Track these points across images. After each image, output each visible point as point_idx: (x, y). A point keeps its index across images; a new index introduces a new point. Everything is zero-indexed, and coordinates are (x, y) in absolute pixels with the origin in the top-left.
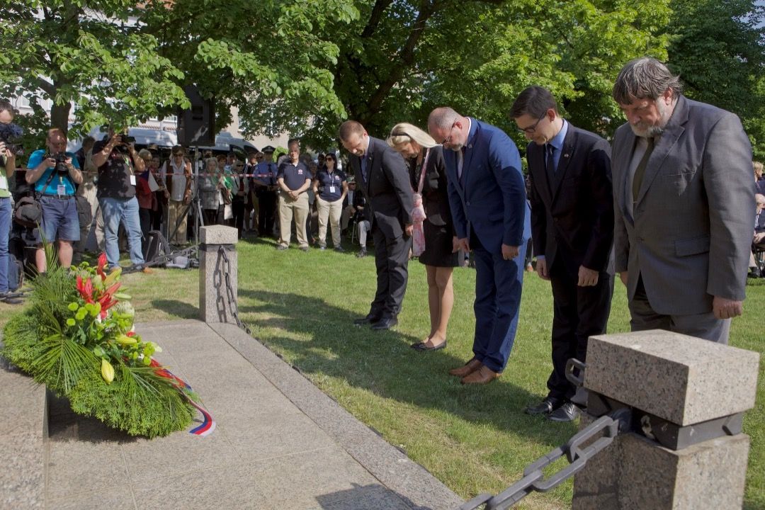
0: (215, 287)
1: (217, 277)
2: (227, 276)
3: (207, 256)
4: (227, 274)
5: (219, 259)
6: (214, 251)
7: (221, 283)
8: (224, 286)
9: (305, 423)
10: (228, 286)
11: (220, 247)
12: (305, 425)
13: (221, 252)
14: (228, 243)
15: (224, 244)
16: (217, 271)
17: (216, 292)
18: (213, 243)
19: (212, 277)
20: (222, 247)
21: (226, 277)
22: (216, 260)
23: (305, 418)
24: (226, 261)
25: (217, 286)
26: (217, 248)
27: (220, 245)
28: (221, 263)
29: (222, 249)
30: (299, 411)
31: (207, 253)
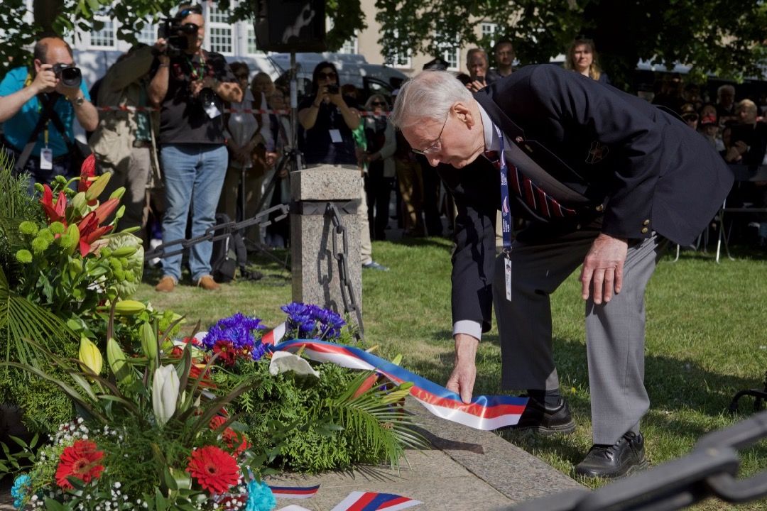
0: (321, 282)
1: (324, 263)
2: (341, 259)
3: (303, 223)
4: (341, 255)
5: (326, 229)
6: (316, 213)
7: (330, 275)
8: (336, 282)
9: (475, 490)
10: (344, 281)
11: (328, 205)
12: (476, 493)
13: (329, 215)
14: (343, 197)
15: (335, 201)
16: (324, 252)
17: (321, 292)
18: (314, 197)
19: (314, 263)
20: (332, 205)
21: (340, 262)
22: (321, 231)
23: (478, 483)
24: (339, 229)
25: (325, 282)
26: (323, 208)
27: (328, 202)
28: (330, 236)
29: (332, 210)
30: (467, 473)
31: (303, 217)
